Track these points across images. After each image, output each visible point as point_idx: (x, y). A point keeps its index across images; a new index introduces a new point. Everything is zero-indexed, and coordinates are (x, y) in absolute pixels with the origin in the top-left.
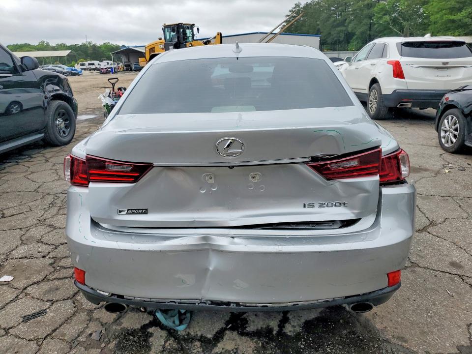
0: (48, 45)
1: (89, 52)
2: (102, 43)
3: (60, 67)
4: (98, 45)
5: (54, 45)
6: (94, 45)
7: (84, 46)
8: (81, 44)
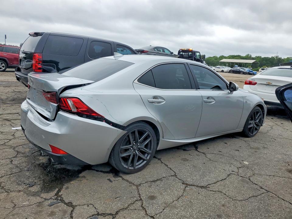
0: (251, 56)
1: (274, 62)
2: (286, 57)
3: (243, 69)
4: (283, 58)
5: (254, 57)
6: (279, 58)
7: (273, 58)
8: (270, 57)
